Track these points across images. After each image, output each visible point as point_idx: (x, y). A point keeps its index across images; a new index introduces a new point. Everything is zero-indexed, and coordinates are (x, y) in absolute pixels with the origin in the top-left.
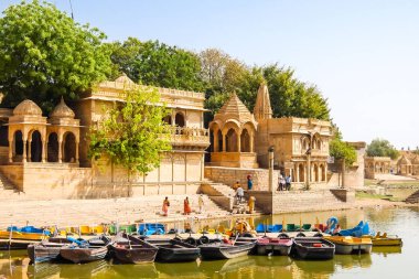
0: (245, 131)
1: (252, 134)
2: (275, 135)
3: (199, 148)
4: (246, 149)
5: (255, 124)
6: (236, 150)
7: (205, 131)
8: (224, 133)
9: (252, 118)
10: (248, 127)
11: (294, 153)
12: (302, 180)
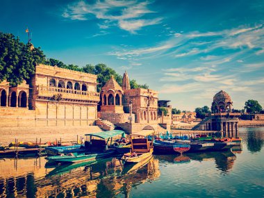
0: (117, 95)
1: (121, 96)
2: (132, 97)
3: (95, 102)
4: (118, 103)
5: (123, 92)
6: (113, 104)
7: (97, 94)
8: (107, 96)
9: (120, 89)
10: (118, 93)
11: (142, 106)
12: (145, 119)
